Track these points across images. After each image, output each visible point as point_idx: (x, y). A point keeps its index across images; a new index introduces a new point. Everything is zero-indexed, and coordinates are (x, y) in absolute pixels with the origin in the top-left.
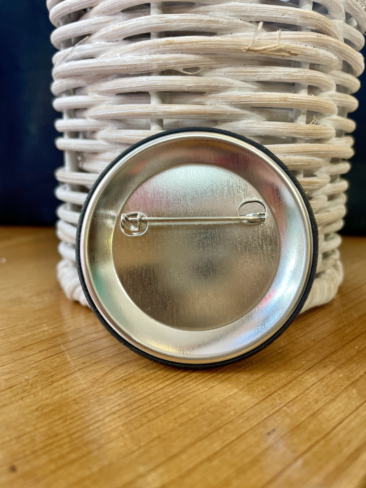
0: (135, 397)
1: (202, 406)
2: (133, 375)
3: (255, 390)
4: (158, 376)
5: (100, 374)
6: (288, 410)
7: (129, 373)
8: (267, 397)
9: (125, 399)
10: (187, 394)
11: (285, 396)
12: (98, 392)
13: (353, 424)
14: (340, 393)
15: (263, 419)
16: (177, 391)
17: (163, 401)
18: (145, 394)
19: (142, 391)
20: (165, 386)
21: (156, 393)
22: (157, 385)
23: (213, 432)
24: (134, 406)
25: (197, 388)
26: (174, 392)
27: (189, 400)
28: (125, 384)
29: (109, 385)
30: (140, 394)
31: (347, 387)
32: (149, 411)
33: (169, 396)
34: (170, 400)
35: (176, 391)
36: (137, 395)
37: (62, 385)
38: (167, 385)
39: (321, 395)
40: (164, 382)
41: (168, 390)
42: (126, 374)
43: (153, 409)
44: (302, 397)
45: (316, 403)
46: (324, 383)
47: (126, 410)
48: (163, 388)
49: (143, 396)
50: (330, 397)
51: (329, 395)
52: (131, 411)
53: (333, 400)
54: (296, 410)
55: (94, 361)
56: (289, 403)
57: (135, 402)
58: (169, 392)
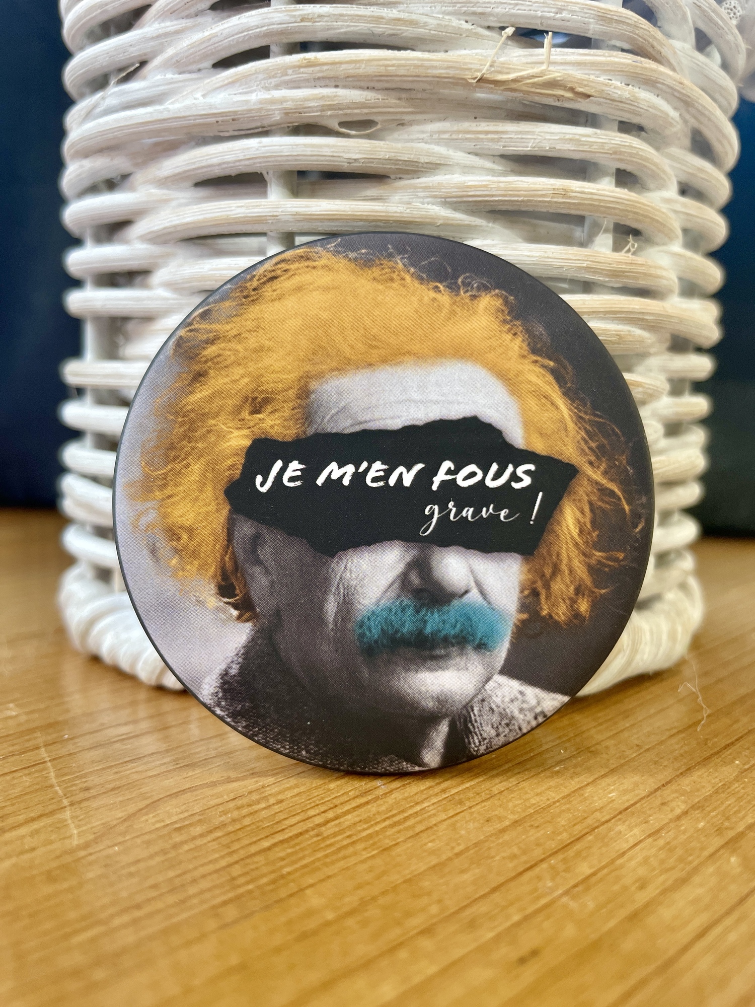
0: (196, 868)
1: (361, 893)
2: (201, 817)
3: (493, 857)
4: (261, 821)
5: (120, 815)
6: (573, 905)
7: (190, 813)
8: (521, 873)
9: (171, 874)
10: (326, 865)
11: (567, 870)
12: (108, 857)
13: (732, 937)
14: (701, 864)
15: (508, 924)
16: (303, 858)
17: (264, 880)
18: (223, 863)
19: (217, 855)
20: (275, 845)
21: (248, 861)
22: (255, 842)
23: (382, 955)
24: (192, 890)
25: (351, 850)
26: (294, 858)
27: (329, 877)
28: (177, 838)
29: (139, 841)
30: (210, 862)
31: (717, 851)
32: (225, 903)
33: (282, 867)
34: (283, 877)
35: (301, 855)
36: (202, 865)
37: (23, 837)
38: (282, 842)
39: (654, 869)
40: (272, 834)
41: (282, 854)
42: (182, 816)
43: (238, 897)
44: (607, 874)
45: (642, 887)
46: (661, 842)
47: (171, 899)
48: (269, 849)
49: (218, 866)
50: (676, 874)
51: (673, 868)
52: (183, 902)
53: (684, 881)
54: (591, 905)
55: (110, 786)
56: (575, 886)
57: (194, 881)
58: (282, 859)
